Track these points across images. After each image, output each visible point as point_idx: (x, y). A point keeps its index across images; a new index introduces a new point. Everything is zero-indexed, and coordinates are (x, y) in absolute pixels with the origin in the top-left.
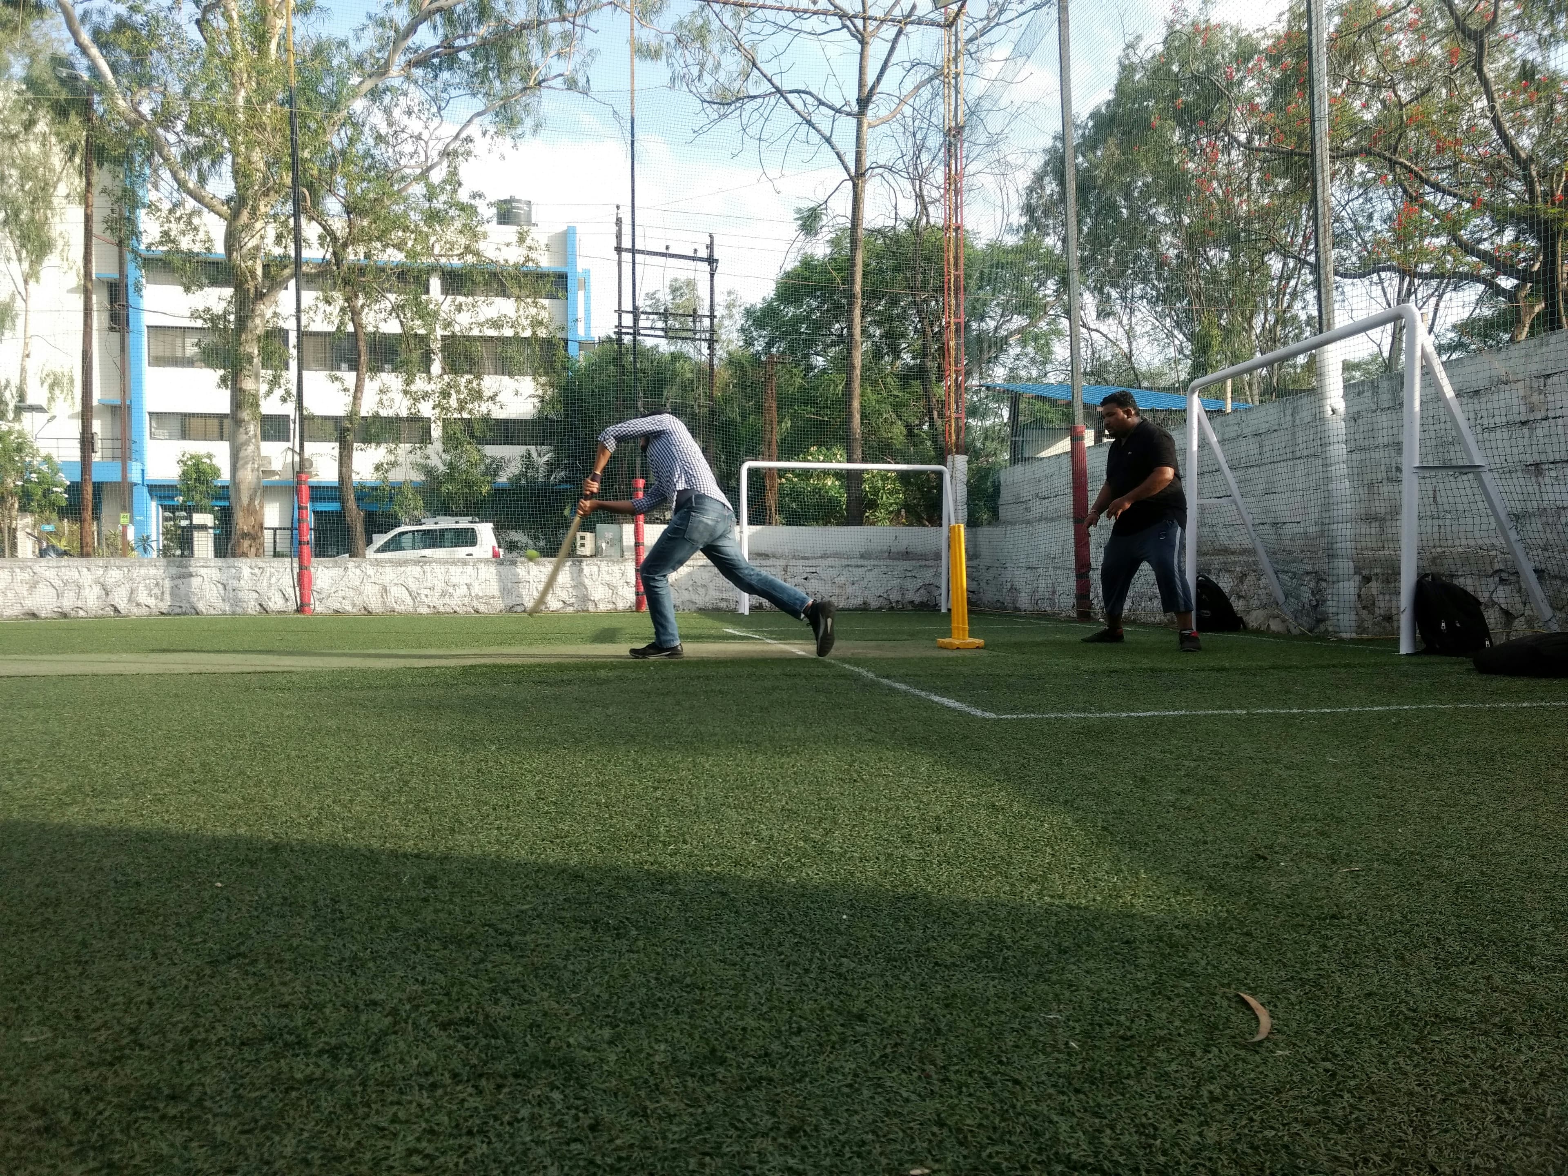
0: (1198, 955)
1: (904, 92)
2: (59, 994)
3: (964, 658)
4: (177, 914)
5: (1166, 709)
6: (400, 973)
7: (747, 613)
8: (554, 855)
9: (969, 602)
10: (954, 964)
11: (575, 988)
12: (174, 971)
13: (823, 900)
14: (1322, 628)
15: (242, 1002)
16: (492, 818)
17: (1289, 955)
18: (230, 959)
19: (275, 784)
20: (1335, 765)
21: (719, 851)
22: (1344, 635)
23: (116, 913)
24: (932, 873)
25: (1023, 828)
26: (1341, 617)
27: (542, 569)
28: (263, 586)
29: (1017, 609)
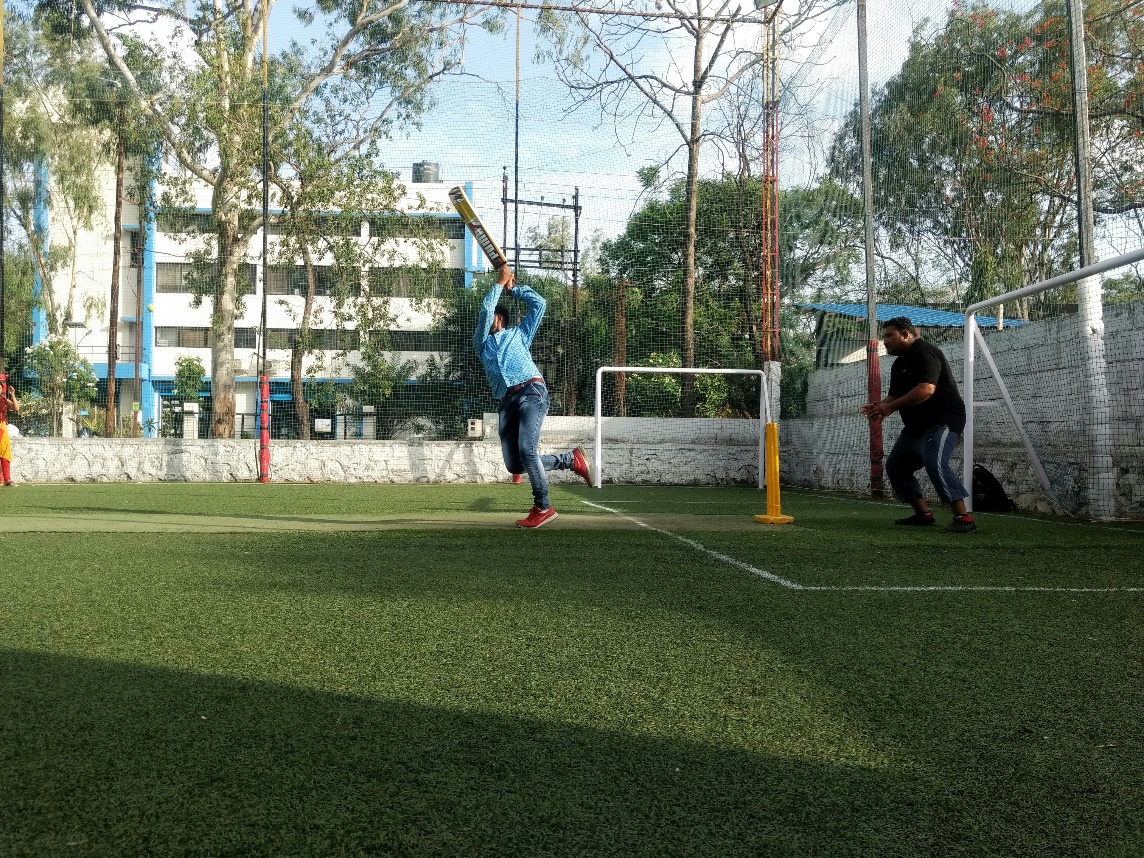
0: (971, 821)
1: (731, 75)
2: (94, 805)
3: (777, 533)
4: (174, 741)
5: (947, 584)
6: (336, 802)
7: (600, 486)
8: (450, 702)
9: (782, 480)
10: (765, 817)
11: (467, 822)
12: (174, 789)
13: (660, 754)
14: (1084, 510)
15: (222, 820)
16: (403, 668)
17: (1051, 825)
18: (212, 782)
19: (243, 632)
20: (1094, 644)
21: (577, 705)
22: (1104, 518)
23: (132, 738)
24: (749, 732)
25: (824, 694)
26: (1101, 503)
27: (442, 449)
28: (233, 461)
29: (821, 487)
